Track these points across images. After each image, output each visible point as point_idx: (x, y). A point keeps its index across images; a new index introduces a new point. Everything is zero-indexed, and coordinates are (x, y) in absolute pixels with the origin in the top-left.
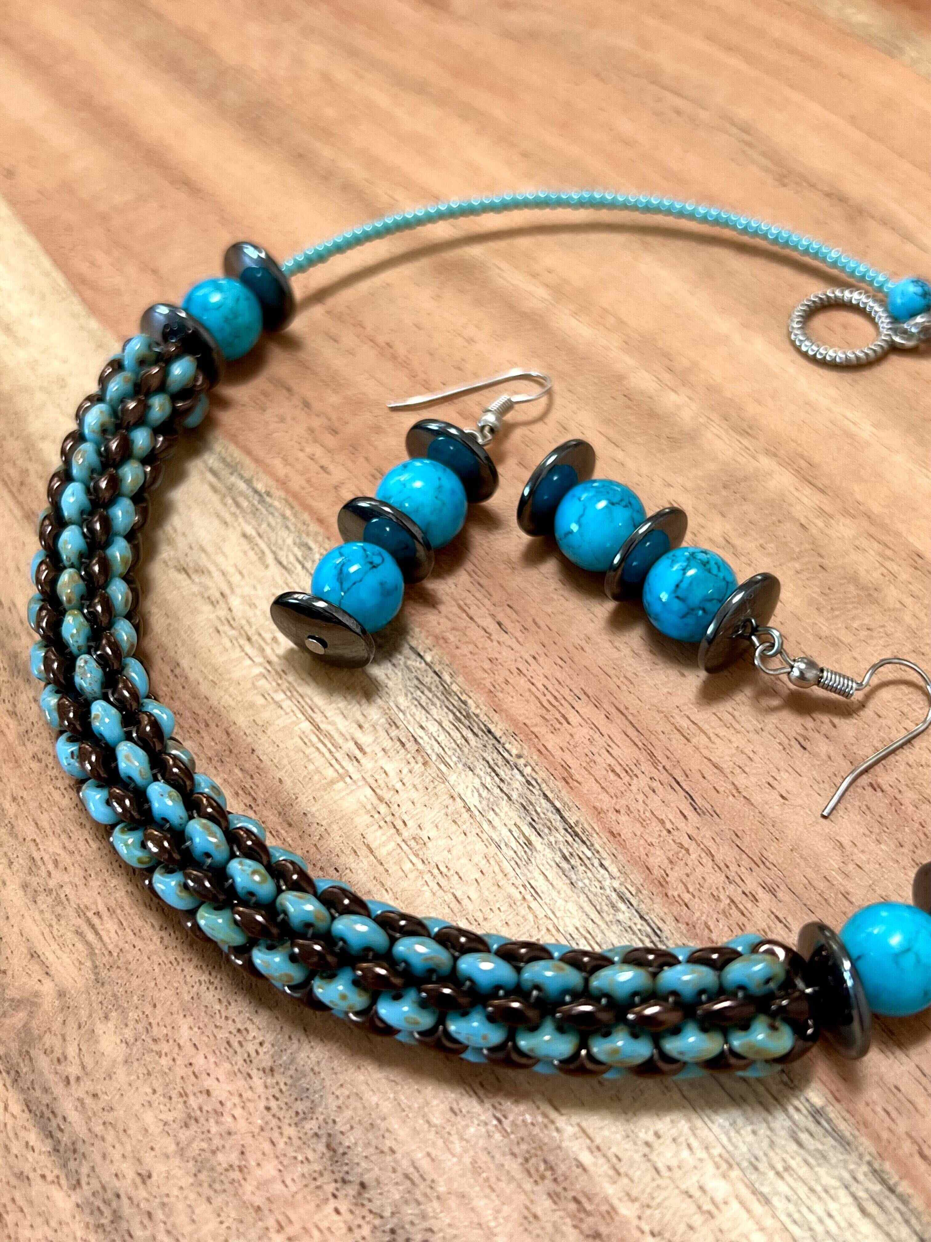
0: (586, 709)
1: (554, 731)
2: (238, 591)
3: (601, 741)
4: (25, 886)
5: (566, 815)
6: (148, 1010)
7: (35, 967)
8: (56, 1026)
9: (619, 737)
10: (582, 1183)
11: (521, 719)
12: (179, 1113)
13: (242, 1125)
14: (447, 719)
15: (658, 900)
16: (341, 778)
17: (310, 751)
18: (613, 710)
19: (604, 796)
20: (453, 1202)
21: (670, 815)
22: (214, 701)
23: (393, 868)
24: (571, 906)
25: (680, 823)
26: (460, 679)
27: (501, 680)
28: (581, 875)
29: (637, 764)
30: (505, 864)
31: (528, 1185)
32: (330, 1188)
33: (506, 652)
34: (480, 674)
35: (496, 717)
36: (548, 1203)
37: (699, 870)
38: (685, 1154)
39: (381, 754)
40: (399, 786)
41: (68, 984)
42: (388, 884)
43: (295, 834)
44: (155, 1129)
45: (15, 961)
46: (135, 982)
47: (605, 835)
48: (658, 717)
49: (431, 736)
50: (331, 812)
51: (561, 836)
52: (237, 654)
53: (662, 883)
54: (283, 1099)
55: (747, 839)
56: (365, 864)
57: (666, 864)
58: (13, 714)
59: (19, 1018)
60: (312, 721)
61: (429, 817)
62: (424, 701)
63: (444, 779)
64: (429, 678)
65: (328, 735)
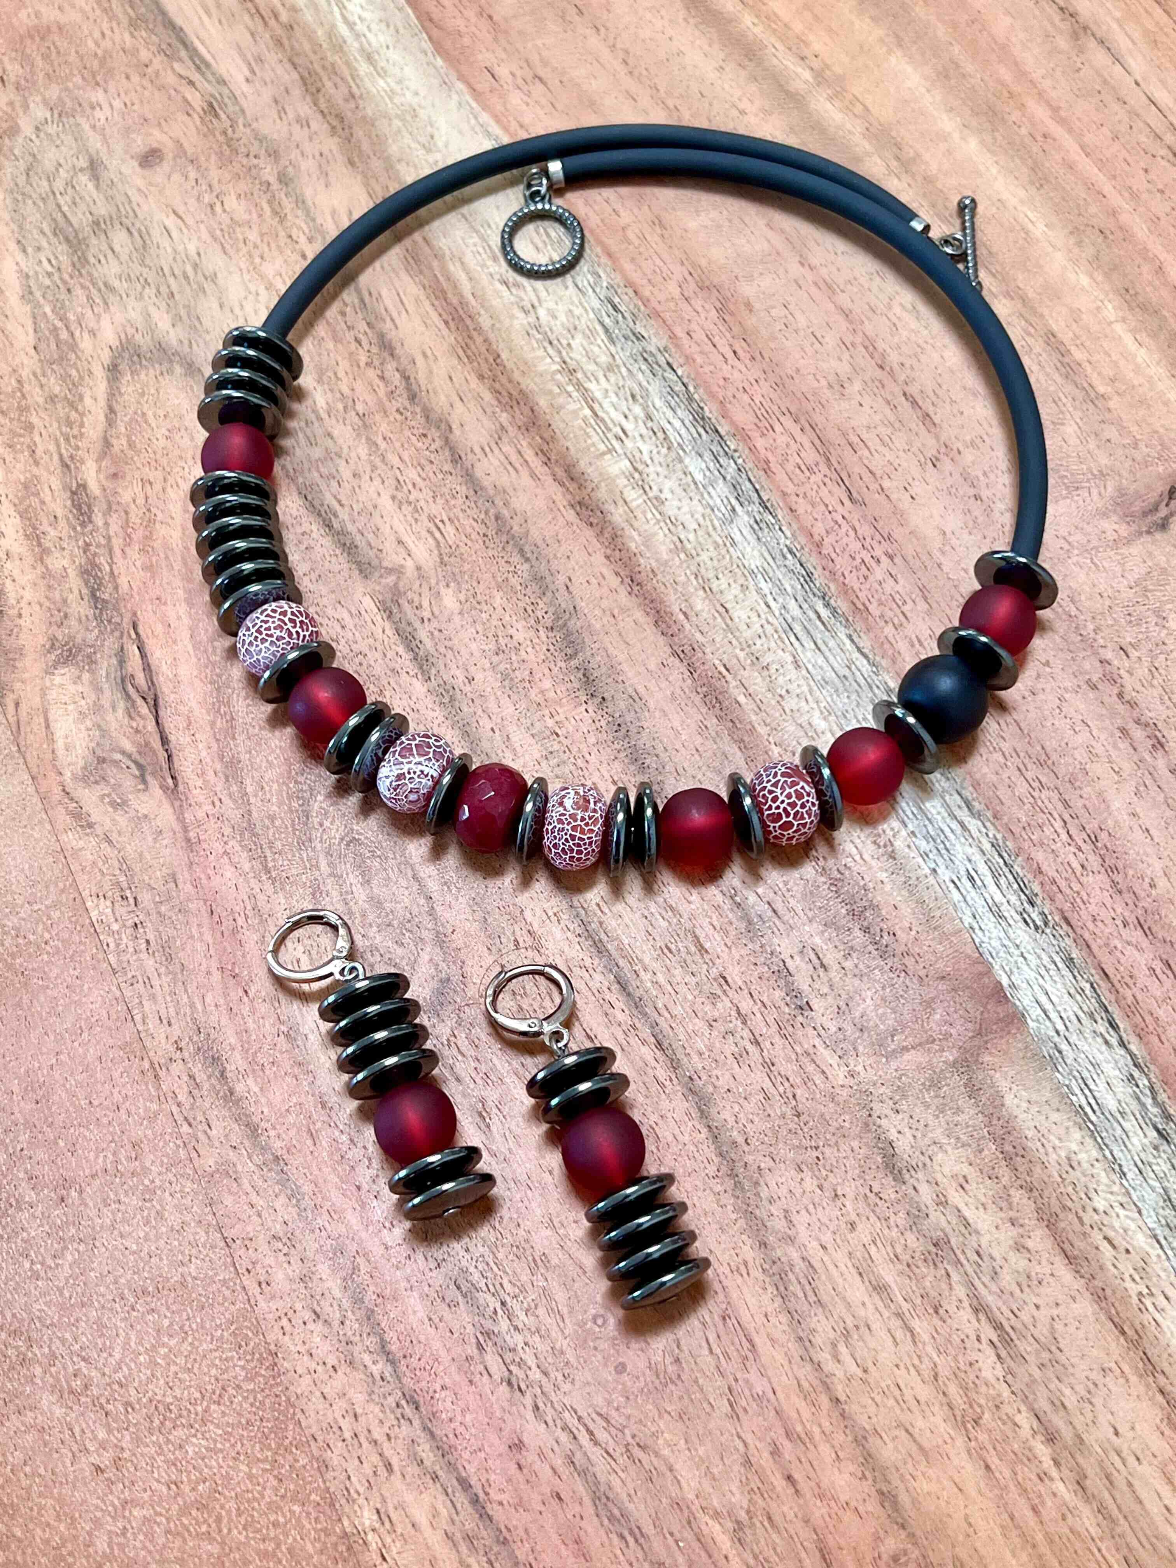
0: (788, 421)
1: (763, 435)
2: (545, 305)
3: (794, 447)
4: (393, 498)
5: (762, 494)
6: (475, 584)
7: (401, 550)
8: (416, 587)
9: (807, 445)
10: (738, 712)
11: (741, 425)
12: (492, 646)
13: (532, 657)
14: (688, 419)
15: (814, 554)
16: (609, 451)
17: (589, 430)
18: (807, 426)
19: (790, 484)
20: (657, 714)
21: (833, 502)
22: (523, 386)
23: (640, 516)
24: (756, 553)
25: (839, 508)
26: (701, 391)
27: (730, 394)
28: (765, 535)
29: (817, 464)
30: (716, 522)
31: (704, 710)
32: (584, 698)
33: (736, 374)
34: (715, 389)
35: (723, 421)
36: (715, 720)
37: (845, 540)
38: (803, 703)
39: (638, 438)
40: (649, 462)
41: (422, 562)
42: (636, 524)
43: (575, 485)
44: (477, 654)
45: (387, 544)
46: (466, 567)
47: (786, 511)
48: (838, 433)
49: (675, 430)
50: (601, 474)
51: (756, 508)
52: (541, 353)
53: (819, 545)
54: (558, 646)
55: (881, 523)
56: (621, 511)
57: (824, 533)
58: (382, 378)
59: (391, 580)
60: (591, 409)
61: (668, 485)
62: (673, 403)
63: (681, 461)
64: (679, 388)
65: (602, 420)
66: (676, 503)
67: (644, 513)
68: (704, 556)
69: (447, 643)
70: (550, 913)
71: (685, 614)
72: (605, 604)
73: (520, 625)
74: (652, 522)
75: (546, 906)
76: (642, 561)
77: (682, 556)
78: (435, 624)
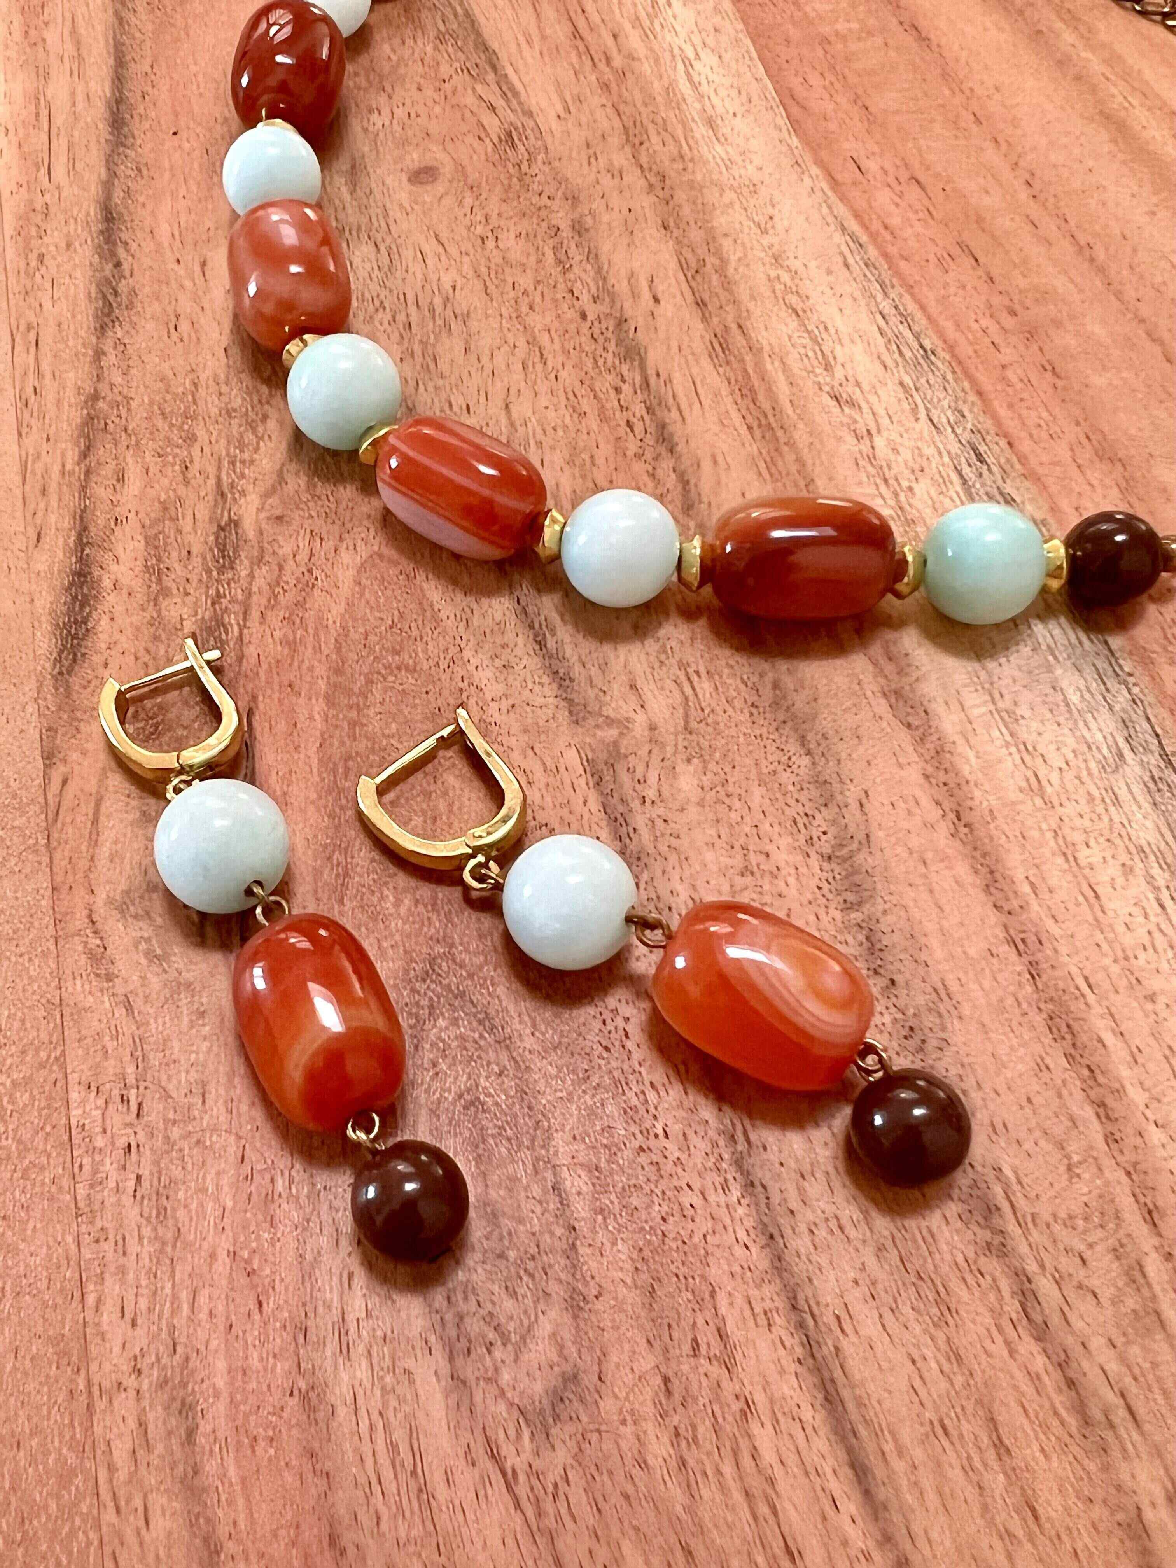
66: (1034, 725)
67: (988, 728)
68: (1069, 810)
69: (674, 842)
70: (758, 1309)
71: (1032, 885)
72: (914, 842)
73: (785, 841)
74: (998, 743)
75: (754, 1293)
76: (977, 793)
77: (1038, 801)
78: (660, 810)
